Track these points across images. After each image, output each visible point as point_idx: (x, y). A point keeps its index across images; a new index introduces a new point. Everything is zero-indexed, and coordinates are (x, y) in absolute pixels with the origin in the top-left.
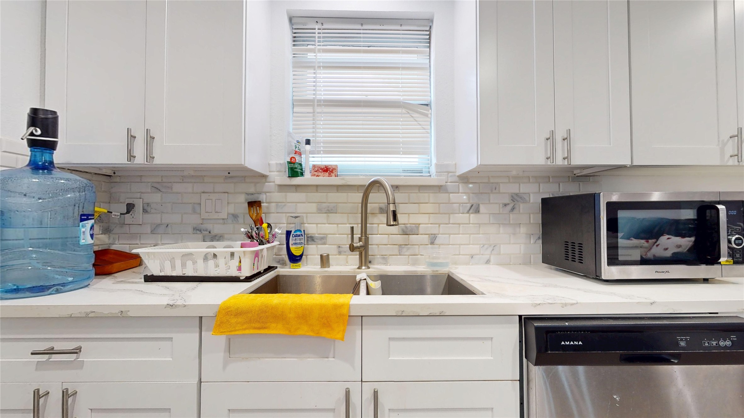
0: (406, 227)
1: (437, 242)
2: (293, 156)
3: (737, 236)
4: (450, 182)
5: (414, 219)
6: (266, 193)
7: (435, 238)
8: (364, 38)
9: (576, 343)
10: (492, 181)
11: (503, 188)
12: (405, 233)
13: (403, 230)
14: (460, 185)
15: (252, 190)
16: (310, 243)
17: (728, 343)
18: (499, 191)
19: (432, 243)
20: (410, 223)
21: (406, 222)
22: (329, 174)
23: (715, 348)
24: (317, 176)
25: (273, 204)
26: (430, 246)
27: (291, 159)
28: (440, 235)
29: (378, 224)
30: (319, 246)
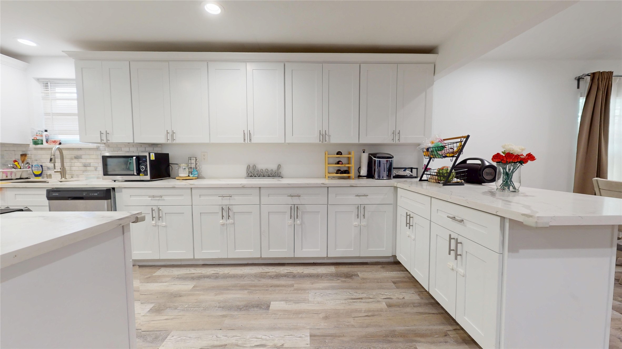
0: (85, 164)
1: (97, 170)
2: (36, 137)
3: (144, 167)
4: (102, 147)
5: (89, 161)
6: (29, 151)
7: (97, 168)
8: (71, 85)
9: (57, 194)
10: (118, 146)
11: (123, 149)
12: (85, 166)
13: (84, 165)
14: (106, 148)
15: (24, 150)
16: (48, 170)
17: (97, 194)
18: (121, 150)
19: (96, 170)
20: (87, 162)
21: (85, 162)
22: (55, 143)
23: (93, 195)
24: (50, 144)
25: (33, 155)
26: (95, 171)
27: (34, 138)
28: (99, 167)
29: (74, 163)
30: (52, 171)
